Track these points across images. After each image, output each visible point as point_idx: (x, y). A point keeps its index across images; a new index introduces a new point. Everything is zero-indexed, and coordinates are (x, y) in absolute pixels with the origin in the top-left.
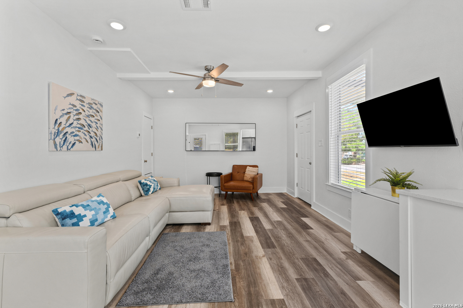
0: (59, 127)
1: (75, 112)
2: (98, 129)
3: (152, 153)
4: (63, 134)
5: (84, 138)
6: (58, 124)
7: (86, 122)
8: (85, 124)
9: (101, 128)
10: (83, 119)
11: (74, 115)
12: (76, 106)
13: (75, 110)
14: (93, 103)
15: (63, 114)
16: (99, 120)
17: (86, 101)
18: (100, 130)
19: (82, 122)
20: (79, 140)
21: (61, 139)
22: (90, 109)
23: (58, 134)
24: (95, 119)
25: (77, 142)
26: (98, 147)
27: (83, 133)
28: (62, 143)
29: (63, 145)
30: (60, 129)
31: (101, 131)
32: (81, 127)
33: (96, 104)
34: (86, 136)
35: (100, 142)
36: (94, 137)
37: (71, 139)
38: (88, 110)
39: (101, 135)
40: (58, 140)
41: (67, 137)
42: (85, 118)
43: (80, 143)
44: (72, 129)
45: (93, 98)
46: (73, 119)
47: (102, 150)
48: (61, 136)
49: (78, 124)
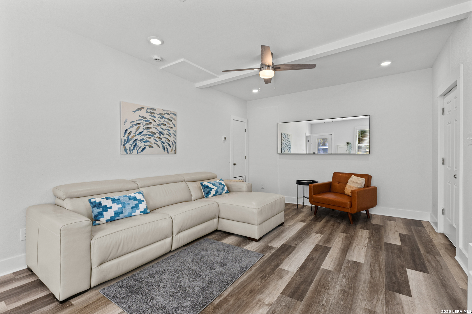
0: (129, 136)
1: (145, 123)
2: (171, 135)
3: (246, 156)
4: (133, 141)
5: (155, 143)
6: (128, 133)
7: (157, 130)
8: (155, 131)
9: (174, 134)
10: (154, 127)
11: (144, 125)
12: (146, 118)
13: (145, 121)
14: (165, 113)
15: (133, 125)
16: (172, 128)
17: (157, 112)
18: (173, 136)
19: (153, 130)
20: (149, 145)
21: (131, 145)
22: (162, 118)
23: (128, 141)
24: (168, 127)
25: (147, 147)
26: (171, 151)
27: (153, 139)
28: (132, 148)
29: (133, 150)
30: (130, 137)
31: (175, 137)
32: (152, 134)
33: (168, 114)
34: (157, 142)
35: (173, 147)
36: (166, 142)
37: (141, 145)
38: (159, 120)
39: (174, 140)
40: (128, 146)
41: (136, 143)
42: (155, 127)
43: (151, 148)
44: (142, 136)
45: (164, 109)
46: (143, 129)
47: (175, 153)
48: (131, 142)
49: (148, 132)
